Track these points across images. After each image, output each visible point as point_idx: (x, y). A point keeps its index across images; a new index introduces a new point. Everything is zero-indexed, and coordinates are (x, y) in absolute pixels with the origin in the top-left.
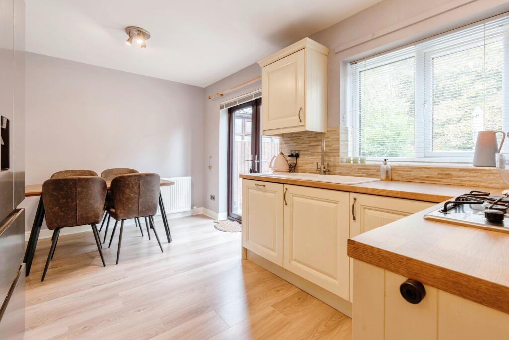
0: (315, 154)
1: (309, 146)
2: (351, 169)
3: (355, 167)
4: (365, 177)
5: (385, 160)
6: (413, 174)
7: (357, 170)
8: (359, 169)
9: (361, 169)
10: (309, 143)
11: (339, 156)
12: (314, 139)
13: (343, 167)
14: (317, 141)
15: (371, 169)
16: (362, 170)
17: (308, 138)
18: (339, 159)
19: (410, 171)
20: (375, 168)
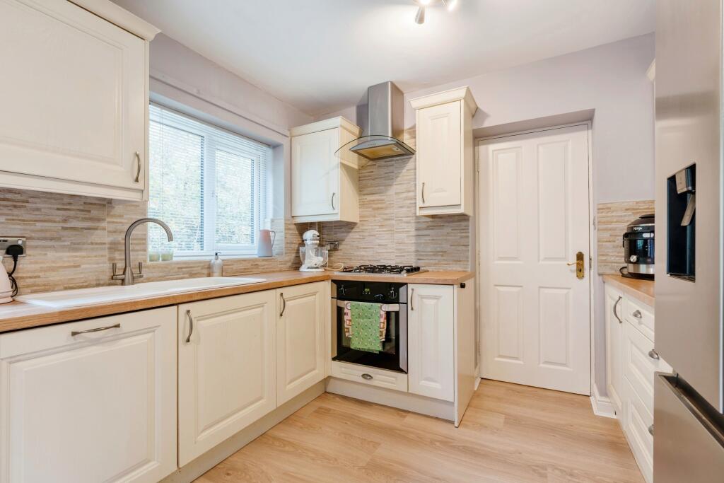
0: (85, 246)
1: (64, 228)
2: (167, 270)
3: (173, 266)
4: (187, 278)
5: (216, 254)
6: (235, 267)
7: (176, 270)
8: (179, 268)
9: (182, 268)
10: (65, 221)
11: (145, 250)
12: (81, 215)
13: (154, 268)
14: (91, 219)
15: (194, 267)
16: (184, 270)
17: (58, 209)
18: (145, 255)
19: (233, 265)
20: (199, 265)
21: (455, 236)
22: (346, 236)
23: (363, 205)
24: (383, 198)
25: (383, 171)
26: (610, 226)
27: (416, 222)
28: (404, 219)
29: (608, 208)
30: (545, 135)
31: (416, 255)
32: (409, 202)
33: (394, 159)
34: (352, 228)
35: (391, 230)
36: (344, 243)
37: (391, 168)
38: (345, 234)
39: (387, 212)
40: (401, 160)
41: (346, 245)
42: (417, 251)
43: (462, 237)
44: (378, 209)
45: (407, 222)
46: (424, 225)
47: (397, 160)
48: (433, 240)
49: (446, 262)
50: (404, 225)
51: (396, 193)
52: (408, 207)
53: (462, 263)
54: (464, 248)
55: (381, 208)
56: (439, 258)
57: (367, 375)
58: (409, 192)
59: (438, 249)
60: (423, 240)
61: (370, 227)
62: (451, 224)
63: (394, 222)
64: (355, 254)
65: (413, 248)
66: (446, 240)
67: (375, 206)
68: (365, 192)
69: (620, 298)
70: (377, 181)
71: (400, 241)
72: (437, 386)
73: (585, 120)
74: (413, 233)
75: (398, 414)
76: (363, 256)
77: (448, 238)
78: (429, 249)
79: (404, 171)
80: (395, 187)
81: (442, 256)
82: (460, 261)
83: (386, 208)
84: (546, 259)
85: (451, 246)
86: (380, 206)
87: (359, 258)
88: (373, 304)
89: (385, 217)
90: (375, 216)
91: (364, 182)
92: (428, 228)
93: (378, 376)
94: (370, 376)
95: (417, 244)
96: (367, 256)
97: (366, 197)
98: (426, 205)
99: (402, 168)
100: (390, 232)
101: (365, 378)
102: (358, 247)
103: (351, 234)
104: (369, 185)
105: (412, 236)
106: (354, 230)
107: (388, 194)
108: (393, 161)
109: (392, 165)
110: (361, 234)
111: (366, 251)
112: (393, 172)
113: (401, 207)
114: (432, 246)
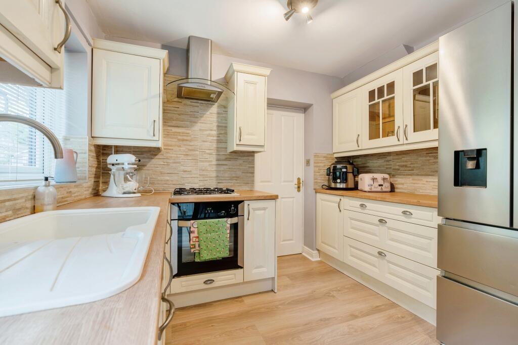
5: (46, 179)
9: (5, 201)
15: (17, 199)
20: (23, 194)
21: (245, 166)
22: (148, 162)
23: (166, 135)
24: (188, 131)
25: (188, 110)
26: (318, 165)
27: (216, 155)
28: (207, 151)
29: (318, 156)
30: (288, 111)
31: (217, 180)
32: (212, 138)
33: (200, 102)
34: (156, 155)
35: (195, 159)
36: (145, 168)
37: (196, 109)
38: (147, 160)
39: (192, 143)
40: (206, 104)
41: (148, 170)
42: (217, 176)
43: (249, 167)
44: (183, 140)
45: (209, 154)
46: (224, 157)
47: (202, 103)
48: (229, 168)
49: (238, 185)
50: (207, 156)
51: (200, 130)
52: (211, 142)
53: (250, 185)
54: (251, 175)
55: (187, 140)
56: (235, 181)
57: (209, 280)
58: (211, 130)
59: (234, 175)
60: (222, 168)
61: (175, 155)
62: (242, 158)
63: (197, 152)
64: (159, 178)
65: (214, 174)
66: (238, 168)
67: (179, 137)
68: (170, 124)
69: (340, 199)
70: (183, 117)
71: (203, 168)
72: (264, 270)
73: (305, 108)
74: (214, 162)
75: (237, 301)
76: (168, 180)
77: (241, 167)
78: (227, 175)
79: (208, 113)
80: (199, 124)
81: (236, 180)
82: (248, 184)
83: (190, 141)
84: (285, 181)
85: (243, 173)
86: (185, 138)
87: (163, 182)
88: (220, 219)
89: (190, 148)
90: (180, 146)
91: (169, 115)
92: (226, 159)
93: (219, 278)
94: (212, 280)
95: (217, 171)
96: (172, 181)
97: (170, 128)
98: (241, 143)
99: (207, 111)
100: (195, 161)
101: (207, 284)
102: (161, 173)
103: (153, 160)
104: (174, 118)
105: (214, 165)
106: (157, 157)
107: (193, 129)
108: (198, 103)
109: (198, 107)
110: (165, 160)
111: (169, 176)
112: (198, 112)
113: (204, 141)
114: (229, 173)
